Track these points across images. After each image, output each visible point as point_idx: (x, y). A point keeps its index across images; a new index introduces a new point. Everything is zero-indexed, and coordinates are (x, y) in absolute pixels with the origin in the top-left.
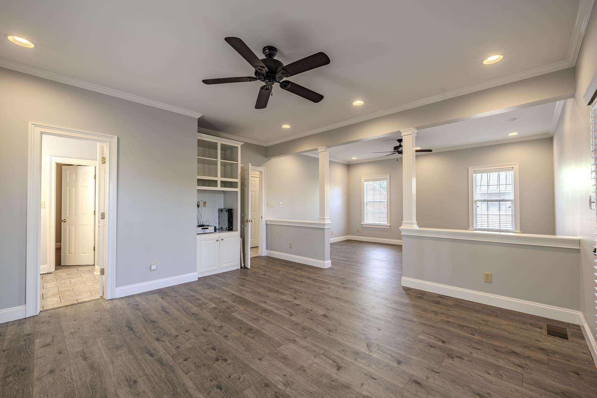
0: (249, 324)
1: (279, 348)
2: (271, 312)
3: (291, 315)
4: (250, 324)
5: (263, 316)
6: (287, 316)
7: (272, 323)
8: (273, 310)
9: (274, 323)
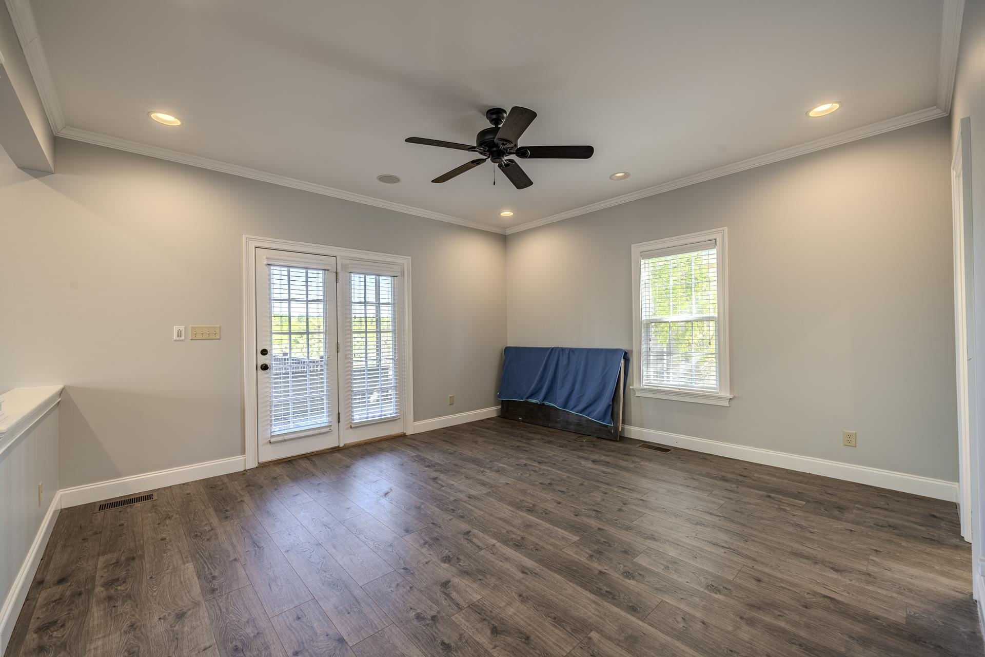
0: (536, 518)
1: (489, 491)
2: (505, 542)
3: (468, 533)
4: (534, 519)
5: (518, 532)
6: (475, 531)
7: (500, 519)
8: (503, 546)
9: (497, 520)
